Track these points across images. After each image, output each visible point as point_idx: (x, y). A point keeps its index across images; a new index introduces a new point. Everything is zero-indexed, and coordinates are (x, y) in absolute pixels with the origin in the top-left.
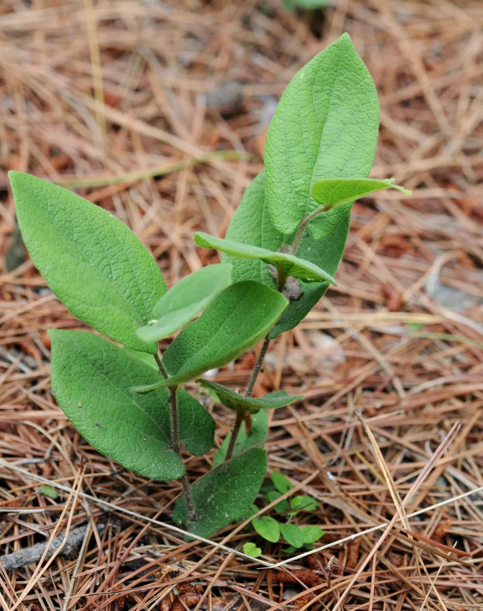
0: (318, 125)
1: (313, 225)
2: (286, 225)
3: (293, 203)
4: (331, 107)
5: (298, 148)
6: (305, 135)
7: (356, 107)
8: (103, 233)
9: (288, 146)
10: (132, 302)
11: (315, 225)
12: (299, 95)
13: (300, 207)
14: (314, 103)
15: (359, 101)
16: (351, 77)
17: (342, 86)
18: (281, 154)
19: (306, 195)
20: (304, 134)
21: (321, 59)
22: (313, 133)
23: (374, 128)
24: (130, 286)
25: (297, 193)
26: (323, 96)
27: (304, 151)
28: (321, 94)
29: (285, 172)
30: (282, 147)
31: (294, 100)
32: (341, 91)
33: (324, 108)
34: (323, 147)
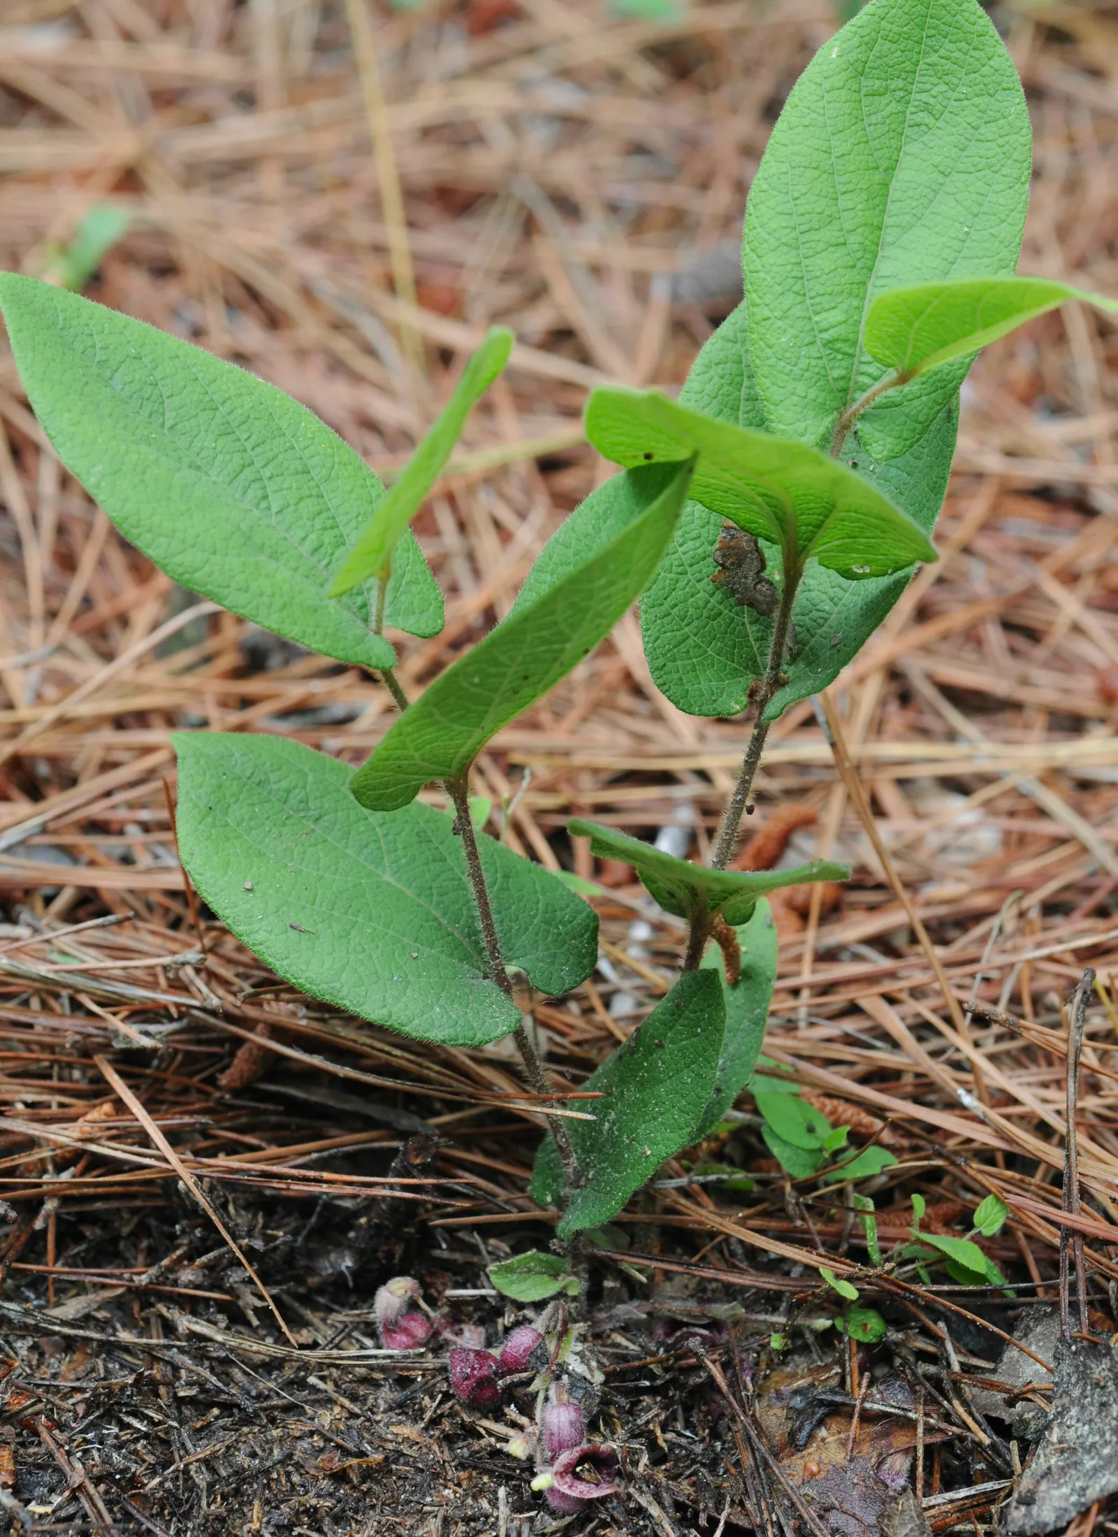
0: (877, 177)
1: (868, 425)
2: (801, 426)
3: (817, 370)
4: (908, 131)
5: (829, 234)
6: (844, 202)
7: (972, 131)
8: (239, 411)
9: (803, 228)
10: (324, 563)
11: (876, 425)
12: (829, 103)
13: (835, 380)
14: (867, 121)
15: (979, 114)
16: (957, 54)
17: (937, 81)
18: (786, 249)
19: (851, 351)
20: (841, 198)
21: (879, 12)
22: (864, 196)
23: (1018, 179)
24: (318, 526)
25: (827, 344)
26: (888, 105)
27: (841, 240)
28: (885, 100)
29: (798, 293)
30: (786, 231)
31: (813, 115)
32: (933, 93)
33: (891, 134)
34: (889, 230)
